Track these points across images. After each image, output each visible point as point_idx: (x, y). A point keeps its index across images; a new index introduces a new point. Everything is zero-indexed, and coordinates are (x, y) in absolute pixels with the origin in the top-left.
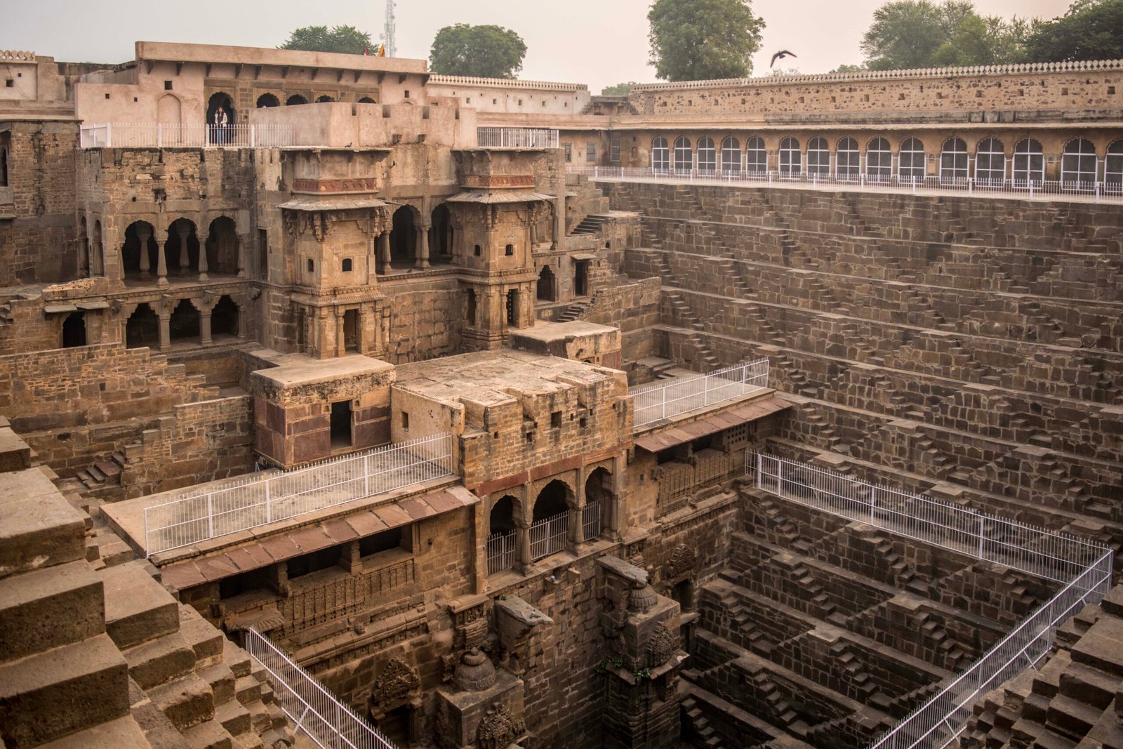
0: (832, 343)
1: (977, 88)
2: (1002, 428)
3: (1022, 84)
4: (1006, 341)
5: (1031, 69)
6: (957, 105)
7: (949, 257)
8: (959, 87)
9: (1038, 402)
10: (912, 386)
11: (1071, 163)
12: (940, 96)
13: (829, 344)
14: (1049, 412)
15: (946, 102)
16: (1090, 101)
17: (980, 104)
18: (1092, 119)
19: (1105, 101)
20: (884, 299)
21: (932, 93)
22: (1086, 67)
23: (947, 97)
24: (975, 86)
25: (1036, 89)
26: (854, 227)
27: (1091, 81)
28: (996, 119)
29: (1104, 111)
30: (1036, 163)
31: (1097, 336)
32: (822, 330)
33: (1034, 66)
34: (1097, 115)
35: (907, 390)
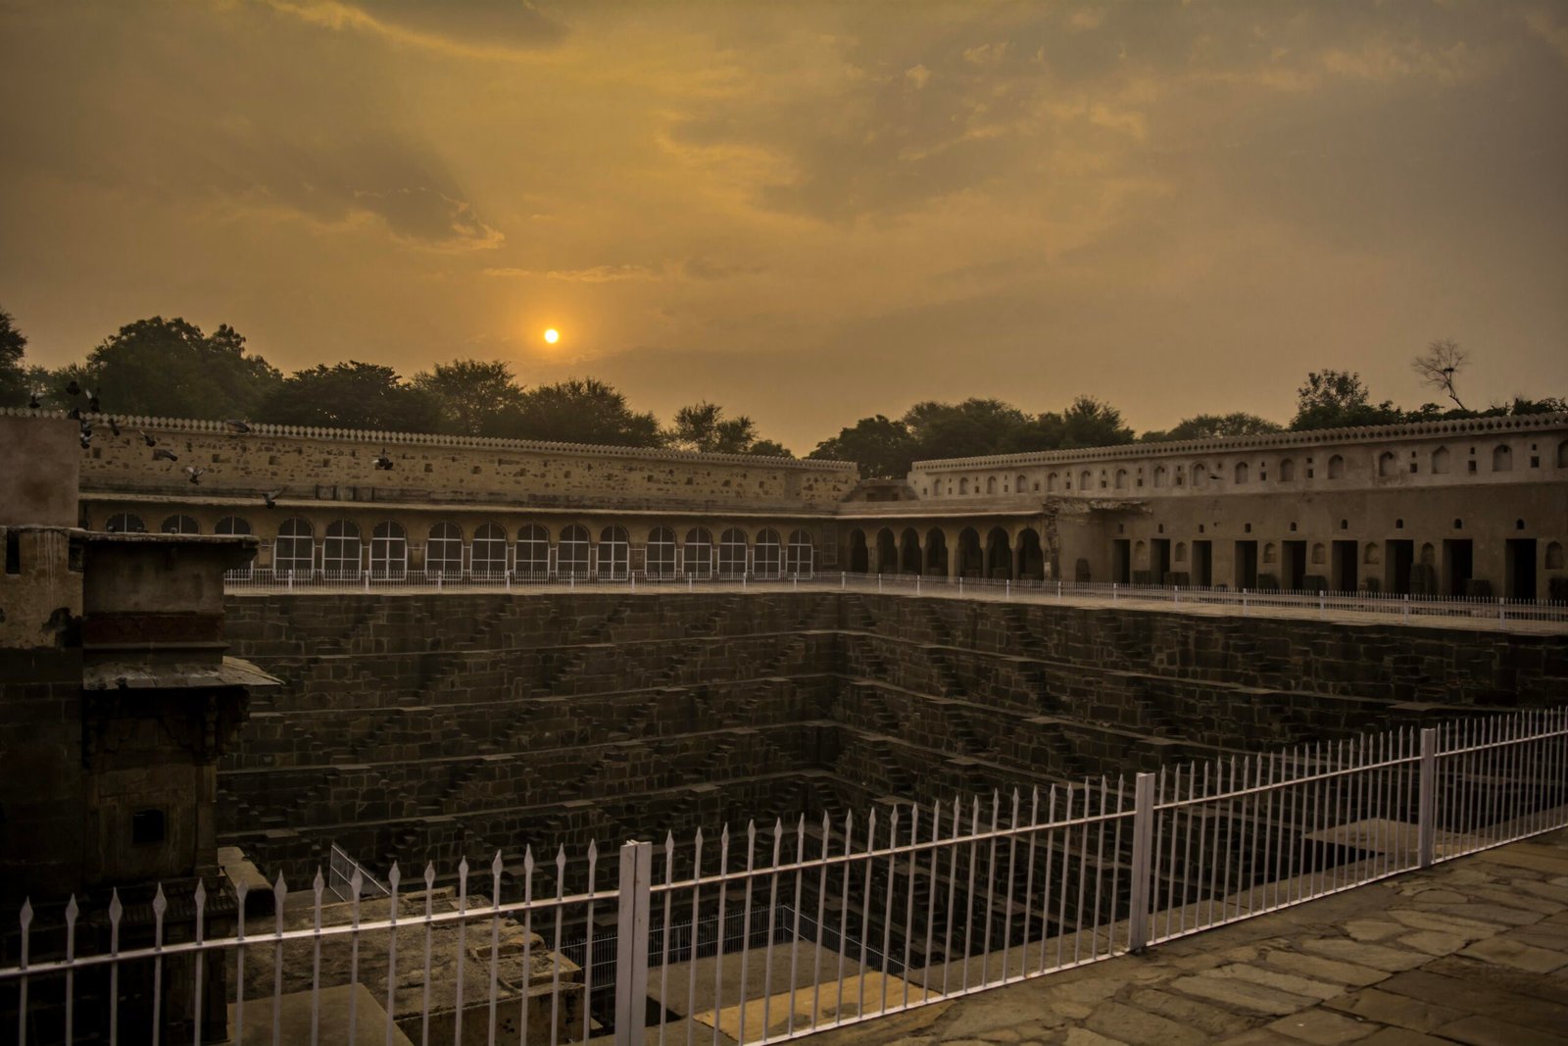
0: (366, 803)
1: (272, 453)
2: (612, 840)
3: (329, 453)
4: (561, 750)
5: (335, 435)
6: (242, 473)
8: (244, 449)
9: (633, 802)
10: (495, 826)
11: (435, 549)
12: (215, 459)
13: (361, 804)
14: (642, 809)
15: (226, 468)
16: (407, 478)
17: (274, 474)
18: (461, 502)
19: (422, 479)
21: (207, 454)
22: (398, 439)
23: (228, 461)
24: (268, 450)
25: (345, 460)
26: (302, 643)
27: (408, 456)
28: (351, 496)
29: (471, 494)
30: (397, 550)
31: (642, 725)
32: (350, 788)
33: (339, 431)
34: (464, 497)
35: (488, 833)
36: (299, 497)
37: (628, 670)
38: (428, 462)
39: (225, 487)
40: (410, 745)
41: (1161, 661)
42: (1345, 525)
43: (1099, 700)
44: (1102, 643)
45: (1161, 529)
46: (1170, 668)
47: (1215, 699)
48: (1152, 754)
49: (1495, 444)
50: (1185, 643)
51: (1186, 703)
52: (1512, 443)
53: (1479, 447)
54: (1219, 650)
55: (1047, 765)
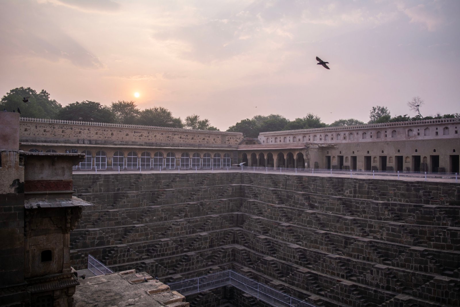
0: (98, 241)
1: (62, 129)
2: (176, 251)
3: (81, 129)
4: (159, 223)
5: (83, 124)
6: (53, 135)
7: (127, 197)
8: (54, 128)
9: (182, 239)
10: (139, 248)
11: (115, 160)
12: (45, 131)
13: (97, 242)
14: (185, 241)
15: (48, 135)
16: (106, 137)
17: (63, 136)
18: (123, 145)
19: (110, 138)
20: (111, 217)
21: (42, 130)
22: (103, 125)
23: (49, 131)
24: (61, 128)
25: (86, 131)
26: (76, 190)
27: (106, 130)
29: (127, 142)
30: (103, 160)
31: (184, 214)
32: (93, 236)
33: (84, 122)
34: (125, 143)
35: (137, 250)
36: (72, 143)
37: (179, 197)
38: (112, 132)
39: (48, 140)
40: (112, 222)
41: (347, 193)
42: (399, 151)
43: (328, 205)
44: (328, 188)
45: (340, 153)
46: (350, 195)
47: (366, 204)
48: (347, 221)
49: (444, 127)
50: (355, 187)
51: (356, 206)
52: (449, 126)
53: (438, 127)
54: (366, 189)
55: (312, 225)
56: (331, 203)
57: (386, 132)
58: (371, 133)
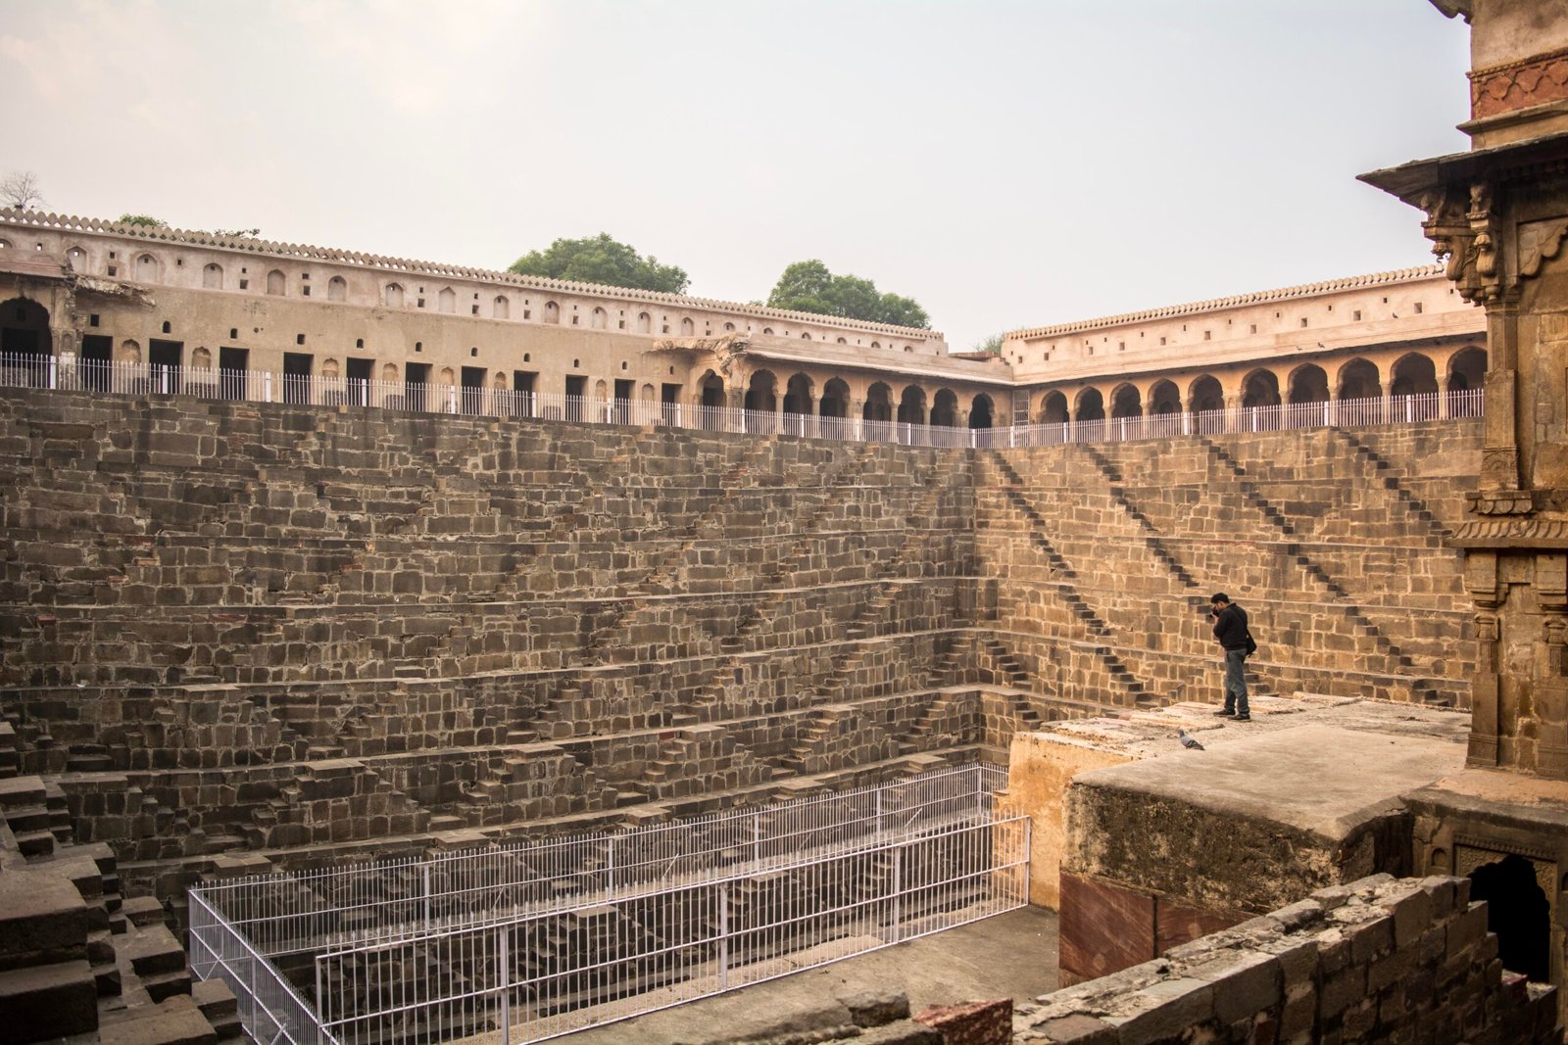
41: (476, 466)
42: (418, 347)
46: (488, 472)
47: (563, 498)
49: (496, 294)
52: (509, 295)
53: (481, 293)
56: (452, 503)
57: (306, 276)
58: (244, 271)
